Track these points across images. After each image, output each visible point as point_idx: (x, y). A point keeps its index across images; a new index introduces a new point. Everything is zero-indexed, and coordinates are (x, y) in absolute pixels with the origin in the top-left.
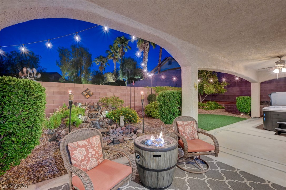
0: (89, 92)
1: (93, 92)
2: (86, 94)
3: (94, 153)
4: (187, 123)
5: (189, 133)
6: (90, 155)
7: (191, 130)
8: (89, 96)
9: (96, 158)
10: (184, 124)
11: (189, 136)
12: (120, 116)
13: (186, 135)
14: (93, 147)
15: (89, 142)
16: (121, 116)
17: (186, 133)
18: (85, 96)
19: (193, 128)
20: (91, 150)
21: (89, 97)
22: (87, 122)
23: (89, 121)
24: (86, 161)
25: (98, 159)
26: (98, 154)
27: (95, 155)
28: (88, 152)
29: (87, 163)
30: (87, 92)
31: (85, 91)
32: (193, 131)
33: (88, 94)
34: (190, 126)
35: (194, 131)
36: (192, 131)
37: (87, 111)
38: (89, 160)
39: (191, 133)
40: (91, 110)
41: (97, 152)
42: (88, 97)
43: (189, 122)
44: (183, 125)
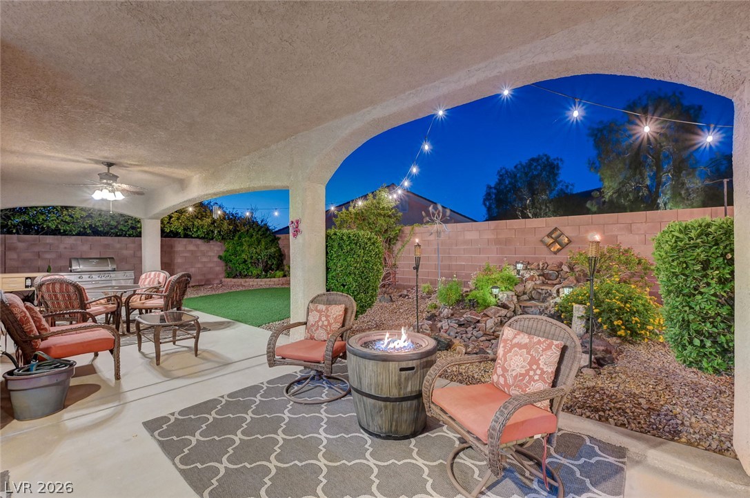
0: (559, 236)
1: (570, 235)
2: (551, 242)
3: (326, 323)
4: (527, 341)
5: (514, 373)
6: (320, 324)
7: (522, 367)
8: (558, 247)
9: (326, 330)
10: (515, 341)
11: (510, 381)
12: (573, 304)
13: (503, 375)
14: (327, 316)
15: (327, 309)
16: (575, 306)
17: (505, 370)
18: (549, 246)
19: (534, 361)
20: (323, 319)
21: (559, 250)
22: (504, 306)
23: (509, 305)
24: (315, 328)
25: (328, 334)
26: (330, 327)
27: (326, 326)
28: (320, 319)
29: (315, 330)
30: (553, 236)
31: (549, 235)
32: (527, 371)
33: (556, 241)
34: (528, 353)
35: (531, 373)
36: (523, 371)
37: (529, 283)
38: (317, 329)
39: (521, 375)
40: (549, 282)
41: (330, 324)
42: (556, 250)
43: (536, 339)
44: (511, 341)
